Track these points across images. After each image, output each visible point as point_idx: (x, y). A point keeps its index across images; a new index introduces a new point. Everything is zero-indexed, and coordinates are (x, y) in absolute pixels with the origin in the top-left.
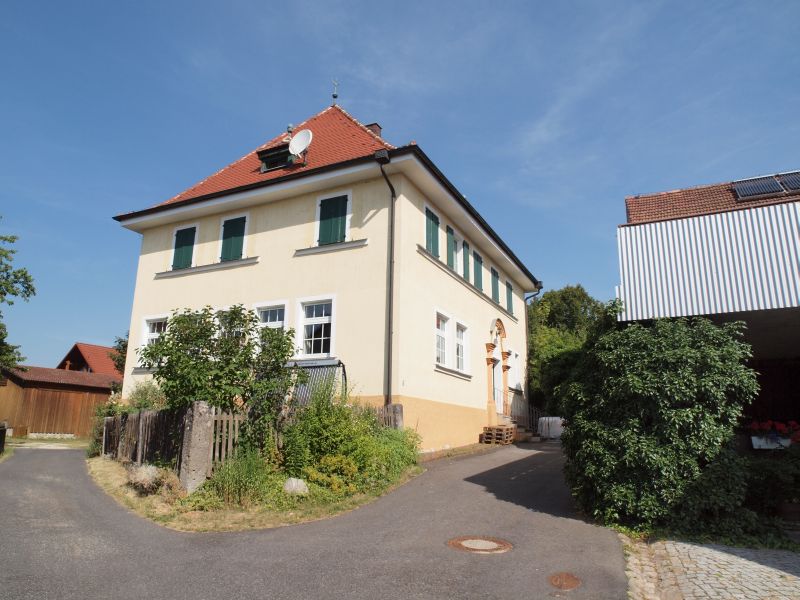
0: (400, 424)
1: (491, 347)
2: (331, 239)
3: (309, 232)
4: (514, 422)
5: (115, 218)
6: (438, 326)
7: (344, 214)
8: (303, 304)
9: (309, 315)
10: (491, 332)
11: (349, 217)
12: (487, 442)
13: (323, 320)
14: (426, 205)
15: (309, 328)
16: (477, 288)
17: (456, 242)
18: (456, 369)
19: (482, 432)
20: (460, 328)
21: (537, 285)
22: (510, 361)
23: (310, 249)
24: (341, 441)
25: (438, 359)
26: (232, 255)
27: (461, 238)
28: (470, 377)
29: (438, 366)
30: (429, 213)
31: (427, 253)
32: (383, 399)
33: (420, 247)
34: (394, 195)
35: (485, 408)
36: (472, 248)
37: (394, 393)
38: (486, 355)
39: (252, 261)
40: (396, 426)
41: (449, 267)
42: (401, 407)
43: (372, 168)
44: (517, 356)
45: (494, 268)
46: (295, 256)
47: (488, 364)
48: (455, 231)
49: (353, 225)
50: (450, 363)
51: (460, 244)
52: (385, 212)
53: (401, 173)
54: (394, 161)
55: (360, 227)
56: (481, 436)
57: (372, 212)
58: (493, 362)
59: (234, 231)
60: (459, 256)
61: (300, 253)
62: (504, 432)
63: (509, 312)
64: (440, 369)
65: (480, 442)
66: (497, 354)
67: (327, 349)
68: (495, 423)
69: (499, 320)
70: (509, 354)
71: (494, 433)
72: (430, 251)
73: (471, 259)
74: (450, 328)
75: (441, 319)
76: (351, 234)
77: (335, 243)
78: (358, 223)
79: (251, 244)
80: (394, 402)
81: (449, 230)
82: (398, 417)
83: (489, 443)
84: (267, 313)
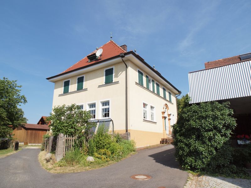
0: (129, 138)
1: (164, 113)
2: (109, 81)
3: (102, 80)
4: (172, 137)
5: (47, 79)
6: (144, 107)
8: (101, 102)
9: (103, 105)
10: (164, 108)
11: (114, 74)
12: (162, 143)
13: (107, 107)
14: (138, 69)
15: (103, 109)
16: (158, 94)
17: (150, 80)
18: (151, 121)
19: (161, 140)
20: (152, 107)
21: (180, 92)
22: (171, 117)
23: (103, 85)
24: (106, 145)
25: (144, 117)
26: (80, 88)
27: (151, 79)
28: (156, 123)
29: (144, 120)
30: (139, 72)
31: (139, 84)
32: (125, 131)
33: (136, 82)
34: (127, 67)
35: (162, 132)
36: (155, 82)
37: (128, 129)
38: (162, 115)
39: (86, 90)
40: (128, 139)
41: (148, 88)
42: (130, 133)
43: (119, 59)
44: (173, 115)
45: (164, 88)
46: (98, 87)
47: (163, 118)
48: (149, 77)
49: (115, 77)
50: (148, 118)
51: (151, 81)
52: (124, 72)
53: (129, 60)
54: (126, 56)
55: (117, 77)
56: (161, 141)
57: (120, 73)
58: (165, 118)
59: (81, 81)
60: (151, 85)
61: (100, 86)
62: (168, 140)
63: (170, 101)
64: (145, 121)
65: (161, 143)
66: (166, 115)
67: (108, 116)
68: (166, 137)
69: (166, 104)
70: (170, 115)
71: (165, 140)
72: (140, 84)
73: (155, 85)
74: (148, 108)
75: (145, 105)
76: (114, 80)
77: (110, 83)
78: (116, 76)
79: (85, 84)
80: (128, 132)
81: (147, 77)
82: (129, 136)
83: (163, 143)
84: (90, 105)
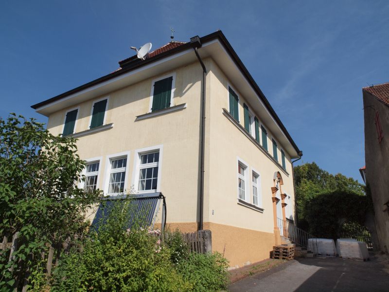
0: (209, 249)
1: (275, 190)
2: (161, 106)
3: (147, 104)
5: (32, 107)
6: (240, 172)
7: (170, 89)
8: (140, 154)
9: (144, 162)
10: (274, 180)
11: (173, 91)
12: (276, 258)
13: (153, 165)
14: (229, 84)
15: (143, 171)
16: (264, 149)
17: (250, 118)
18: (253, 204)
19: (272, 250)
20: (255, 175)
21: (300, 154)
22: (286, 201)
23: (146, 114)
25: (240, 196)
26: (97, 125)
27: (253, 115)
28: (262, 210)
29: (240, 201)
30: (230, 90)
31: (230, 117)
32: (196, 225)
33: (225, 111)
34: (205, 71)
35: (273, 232)
36: (260, 123)
37: (205, 220)
38: (271, 195)
39: (109, 127)
40: (205, 250)
41: (246, 131)
42: (210, 233)
43: (189, 54)
44: (289, 197)
45: (274, 139)
46: (136, 120)
47: (273, 201)
48: (249, 108)
49: (175, 97)
50: (248, 199)
51: (252, 119)
52: (198, 84)
53: (210, 57)
54: (204, 46)
55: (181, 96)
56: (271, 253)
57: (189, 85)
58: (276, 200)
59: (99, 109)
60: (252, 127)
61: (140, 118)
62: (289, 250)
63: (283, 168)
64: (242, 202)
65: (271, 257)
66: (278, 195)
67: (155, 187)
68: (279, 244)
69: (278, 173)
70: (285, 195)
71: (281, 251)
72: (232, 115)
73: (260, 130)
74: (247, 176)
75: (242, 167)
76: (174, 102)
77: (163, 109)
78: (179, 94)
79: (109, 116)
80: (205, 228)
81: (245, 106)
82: (207, 242)
83: (278, 258)
84: (116, 161)
